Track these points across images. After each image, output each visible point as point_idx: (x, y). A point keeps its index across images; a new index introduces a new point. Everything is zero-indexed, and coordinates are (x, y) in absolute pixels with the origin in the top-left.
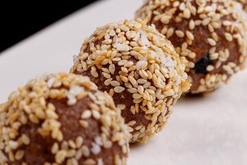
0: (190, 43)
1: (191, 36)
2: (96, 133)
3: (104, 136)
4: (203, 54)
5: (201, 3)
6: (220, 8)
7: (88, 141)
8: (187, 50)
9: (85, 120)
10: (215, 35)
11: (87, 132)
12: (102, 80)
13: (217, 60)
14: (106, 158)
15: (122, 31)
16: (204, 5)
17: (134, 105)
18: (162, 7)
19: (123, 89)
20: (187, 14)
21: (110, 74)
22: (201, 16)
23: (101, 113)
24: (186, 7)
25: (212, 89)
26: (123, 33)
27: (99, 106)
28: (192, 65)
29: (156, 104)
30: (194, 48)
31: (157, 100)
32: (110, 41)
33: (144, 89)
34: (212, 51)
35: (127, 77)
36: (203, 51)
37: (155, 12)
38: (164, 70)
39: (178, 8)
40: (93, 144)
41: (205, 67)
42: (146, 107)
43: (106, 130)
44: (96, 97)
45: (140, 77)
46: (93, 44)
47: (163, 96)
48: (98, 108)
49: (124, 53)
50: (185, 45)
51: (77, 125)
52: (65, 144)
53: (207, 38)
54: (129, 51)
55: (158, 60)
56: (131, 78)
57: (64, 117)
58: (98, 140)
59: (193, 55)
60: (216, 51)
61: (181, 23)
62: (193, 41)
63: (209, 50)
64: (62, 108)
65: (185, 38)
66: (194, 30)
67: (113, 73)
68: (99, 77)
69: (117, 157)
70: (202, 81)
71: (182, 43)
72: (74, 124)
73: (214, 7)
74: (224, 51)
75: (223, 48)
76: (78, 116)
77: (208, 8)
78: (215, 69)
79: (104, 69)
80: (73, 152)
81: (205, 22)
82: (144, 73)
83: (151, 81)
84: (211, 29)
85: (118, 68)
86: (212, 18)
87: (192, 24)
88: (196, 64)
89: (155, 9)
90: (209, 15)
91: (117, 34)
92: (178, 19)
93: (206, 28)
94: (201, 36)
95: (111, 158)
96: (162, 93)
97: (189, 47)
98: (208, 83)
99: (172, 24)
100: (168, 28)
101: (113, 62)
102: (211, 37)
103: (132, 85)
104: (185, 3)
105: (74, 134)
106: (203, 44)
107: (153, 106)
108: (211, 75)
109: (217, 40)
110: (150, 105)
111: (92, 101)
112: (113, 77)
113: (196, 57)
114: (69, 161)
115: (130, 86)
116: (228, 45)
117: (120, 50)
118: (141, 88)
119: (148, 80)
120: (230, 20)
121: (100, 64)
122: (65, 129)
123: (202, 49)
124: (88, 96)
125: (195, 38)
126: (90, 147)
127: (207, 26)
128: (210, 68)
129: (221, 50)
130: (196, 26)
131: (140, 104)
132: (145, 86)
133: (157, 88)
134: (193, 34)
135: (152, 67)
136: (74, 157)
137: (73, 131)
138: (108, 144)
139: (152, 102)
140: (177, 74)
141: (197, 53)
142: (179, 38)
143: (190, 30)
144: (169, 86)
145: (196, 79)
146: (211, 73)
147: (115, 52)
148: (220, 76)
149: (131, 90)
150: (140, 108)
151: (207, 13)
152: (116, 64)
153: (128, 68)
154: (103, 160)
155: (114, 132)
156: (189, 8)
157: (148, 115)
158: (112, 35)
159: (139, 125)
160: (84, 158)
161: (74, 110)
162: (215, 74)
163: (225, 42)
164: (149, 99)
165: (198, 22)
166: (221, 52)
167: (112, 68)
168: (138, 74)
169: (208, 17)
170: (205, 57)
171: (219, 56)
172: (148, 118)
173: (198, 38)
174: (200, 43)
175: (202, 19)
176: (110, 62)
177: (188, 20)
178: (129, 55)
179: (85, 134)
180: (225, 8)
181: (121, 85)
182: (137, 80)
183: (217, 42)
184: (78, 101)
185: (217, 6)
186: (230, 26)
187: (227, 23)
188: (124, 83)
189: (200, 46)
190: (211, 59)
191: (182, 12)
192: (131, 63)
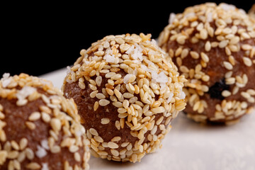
0: (205, 65)
1: (206, 58)
2: (44, 136)
3: (52, 140)
4: (218, 78)
5: (221, 25)
6: (241, 31)
7: (33, 145)
8: (201, 73)
9: (33, 122)
10: (232, 58)
11: (33, 134)
12: (88, 91)
13: (234, 85)
14: (54, 163)
15: (116, 43)
16: (223, 26)
17: (119, 119)
18: (180, 27)
19: (108, 102)
20: (204, 35)
21: (97, 86)
22: (219, 38)
23: (53, 116)
24: (204, 28)
25: (231, 118)
26: (117, 46)
27: (52, 109)
28: (206, 89)
29: (143, 121)
30: (209, 70)
31: (144, 116)
32: (102, 53)
33: (130, 104)
34: (228, 75)
35: (113, 90)
36: (218, 75)
37: (173, 32)
38: (155, 86)
39: (195, 28)
40: (39, 147)
41: (221, 92)
42: (131, 122)
43: (55, 134)
44: (51, 100)
45: (127, 91)
46: (87, 56)
47: (150, 113)
48: (50, 111)
49: (113, 66)
50: (198, 68)
51: (24, 127)
52: (8, 144)
53: (223, 61)
54: (119, 64)
55: (148, 75)
56: (117, 91)
57: (11, 117)
58: (44, 143)
59: (206, 78)
60: (233, 76)
61: (197, 44)
62: (207, 63)
63: (225, 74)
64: (10, 108)
65: (200, 59)
66: (210, 52)
67: (99, 85)
68: (86, 89)
69: (67, 164)
70: (218, 107)
71: (196, 65)
72: (20, 125)
73: (235, 29)
74: (242, 77)
75: (241, 73)
76: (25, 118)
77: (227, 31)
78: (232, 95)
79: (91, 81)
80: (15, 154)
81: (222, 45)
82: (131, 87)
83: (138, 96)
84: (229, 52)
85: (105, 80)
86: (230, 40)
87: (208, 46)
88: (210, 89)
89: (173, 29)
90: (227, 37)
91: (111, 46)
92: (194, 40)
93: (222, 51)
94: (217, 59)
95: (59, 164)
96: (150, 109)
97: (203, 70)
98: (225, 110)
99: (188, 44)
100: (183, 49)
101: (101, 74)
102: (228, 61)
103: (117, 98)
104: (204, 24)
105: (19, 136)
106: (219, 67)
107: (138, 122)
108: (227, 101)
109: (234, 64)
110: (135, 121)
111: (45, 104)
112: (100, 89)
113: (210, 80)
114: (11, 162)
115: (115, 100)
116: (247, 70)
117: (110, 62)
118: (127, 103)
119: (135, 95)
120: (251, 45)
121: (88, 76)
122: (9, 130)
123: (217, 72)
124: (41, 99)
125: (210, 60)
126: (35, 150)
127: (224, 49)
128: (226, 93)
129: (238, 75)
130: (212, 48)
131: (126, 119)
132: (131, 101)
133: (145, 104)
134: (209, 56)
135: (141, 82)
136: (16, 159)
137: (18, 133)
138: (56, 149)
139: (138, 117)
140: (169, 92)
141: (211, 77)
142: (194, 60)
143: (206, 52)
144: (158, 103)
145: (212, 104)
146: (227, 99)
147: (103, 64)
148: (238, 103)
149: (116, 104)
150: (125, 124)
151: (225, 35)
152: (103, 75)
153: (115, 81)
154: (50, 165)
155: (64, 138)
156: (207, 30)
157: (134, 131)
158: (105, 47)
159: (125, 142)
160: (27, 161)
161: (23, 111)
162: (232, 101)
163: (243, 67)
164: (134, 114)
165: (215, 44)
166: (239, 78)
167: (99, 80)
168: (124, 87)
169: (227, 39)
170: (221, 81)
171: (236, 81)
172: (134, 135)
173: (214, 60)
174: (215, 66)
175: (219, 41)
176: (98, 74)
177: (205, 41)
178: (119, 68)
179: (31, 136)
180: (247, 32)
181: (106, 98)
182: (122, 94)
183: (233, 66)
184: (29, 102)
185: (238, 29)
186: (250, 51)
187: (247, 47)
188: (109, 96)
189: (216, 69)
190: (227, 83)
191: (198, 32)
192: (119, 76)
